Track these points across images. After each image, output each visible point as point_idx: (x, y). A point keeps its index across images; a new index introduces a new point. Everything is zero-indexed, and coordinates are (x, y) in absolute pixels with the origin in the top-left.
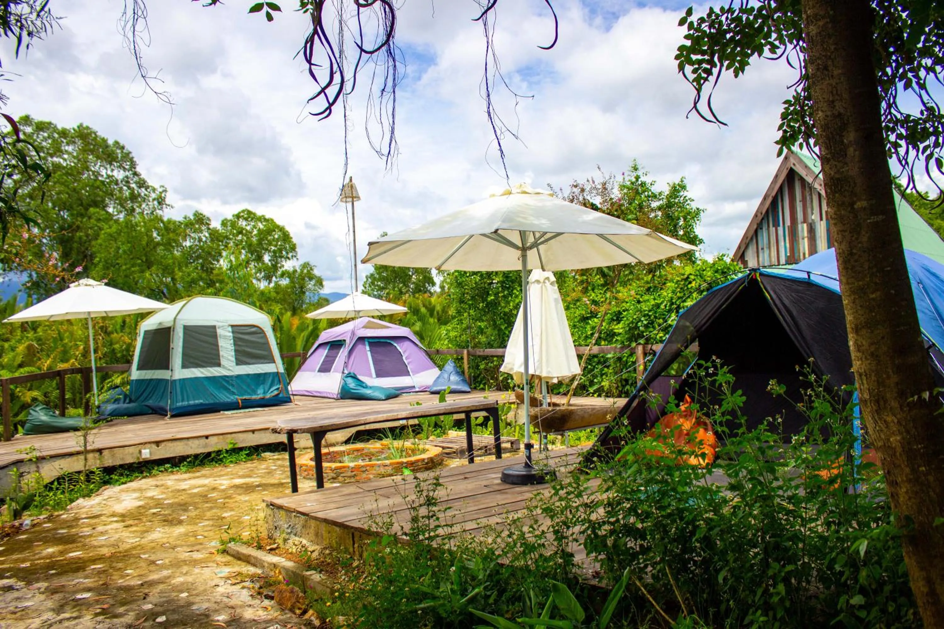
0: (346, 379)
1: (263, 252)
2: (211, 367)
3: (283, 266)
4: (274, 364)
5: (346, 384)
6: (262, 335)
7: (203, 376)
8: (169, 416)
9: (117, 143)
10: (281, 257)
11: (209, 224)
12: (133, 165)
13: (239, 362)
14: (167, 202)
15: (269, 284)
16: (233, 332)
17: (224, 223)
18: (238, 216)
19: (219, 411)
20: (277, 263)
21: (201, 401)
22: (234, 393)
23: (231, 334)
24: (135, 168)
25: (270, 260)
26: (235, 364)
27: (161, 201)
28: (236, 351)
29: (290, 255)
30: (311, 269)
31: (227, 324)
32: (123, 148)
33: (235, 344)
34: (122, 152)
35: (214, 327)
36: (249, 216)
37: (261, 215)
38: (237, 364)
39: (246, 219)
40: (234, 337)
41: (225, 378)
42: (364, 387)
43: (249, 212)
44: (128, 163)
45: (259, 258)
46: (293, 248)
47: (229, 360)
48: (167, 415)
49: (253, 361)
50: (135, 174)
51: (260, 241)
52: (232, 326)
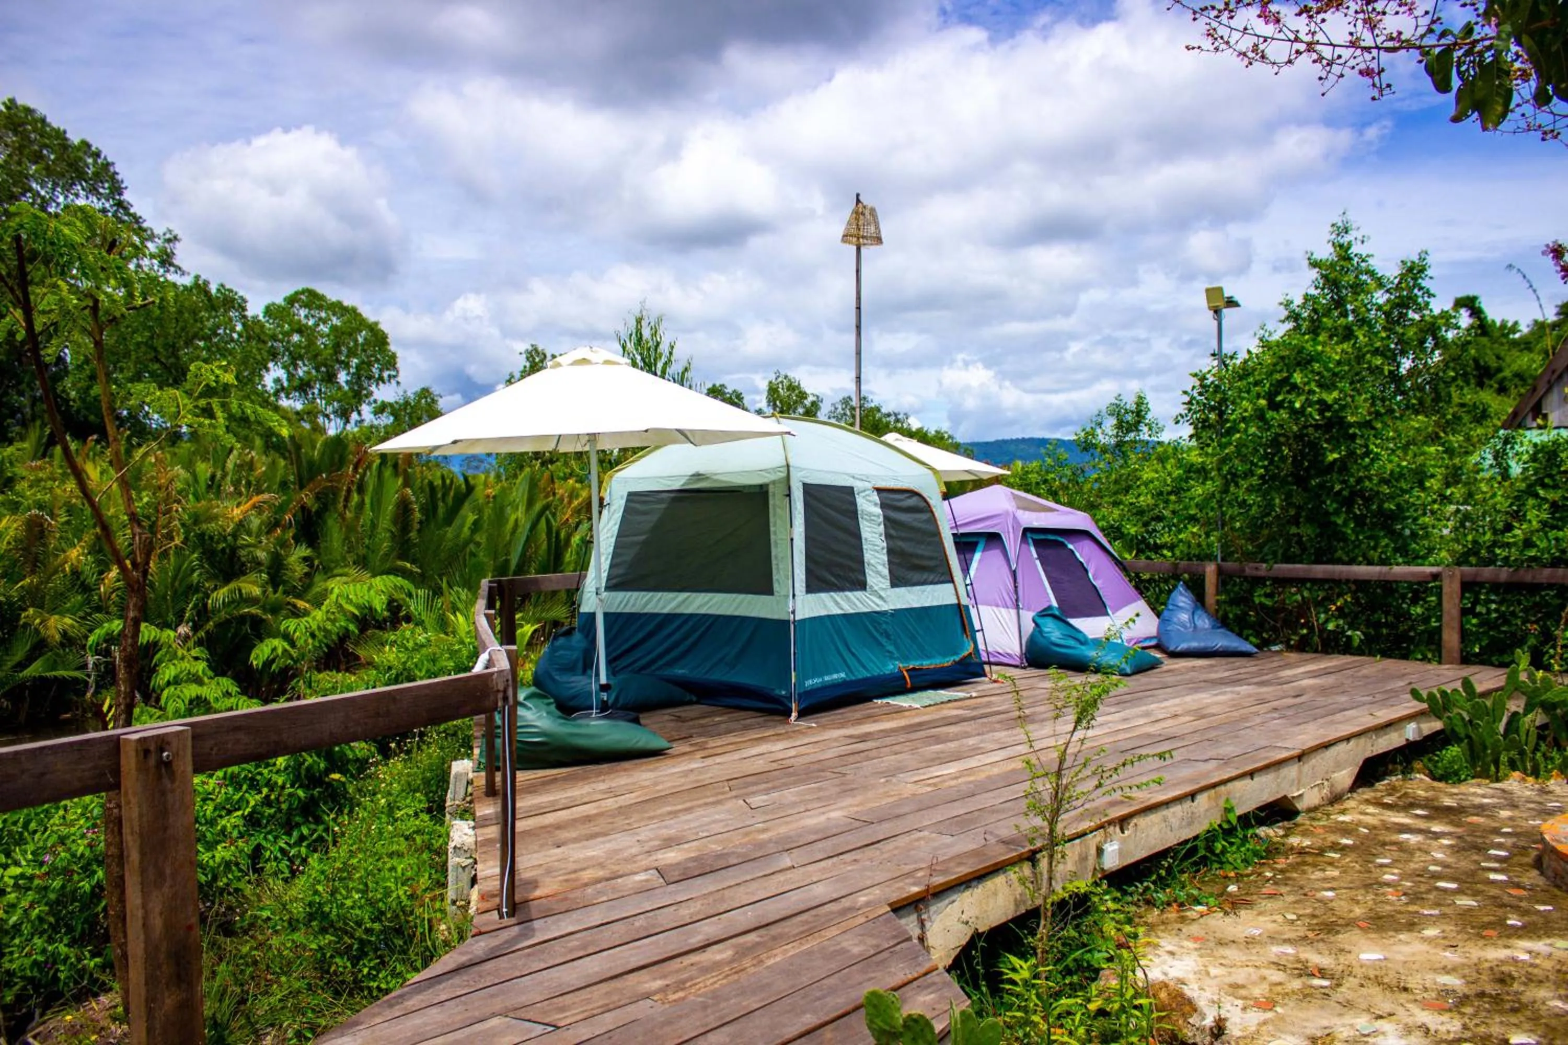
0: (1040, 621)
1: (337, 366)
2: (851, 590)
3: (371, 393)
4: (950, 586)
5: (1041, 632)
6: (928, 515)
7: (840, 612)
8: (794, 715)
9: (86, 145)
10: (370, 378)
11: (244, 309)
12: (117, 188)
13: (897, 581)
14: (176, 262)
15: (345, 424)
16: (883, 506)
17: (268, 311)
18: (292, 300)
19: (870, 699)
20: (361, 387)
21: (843, 675)
22: (892, 658)
23: (878, 511)
24: (120, 194)
25: (347, 382)
26: (888, 583)
27: (166, 259)
28: (890, 552)
29: (386, 374)
30: (434, 401)
31: (869, 485)
32: (97, 155)
33: (888, 536)
34: (95, 162)
35: (850, 491)
36: (312, 299)
37: (334, 299)
38: (893, 585)
39: (305, 305)
40: (886, 518)
41: (874, 617)
42: (1082, 643)
43: (312, 293)
44: (106, 185)
45: (330, 378)
46: (391, 362)
47: (879, 573)
48: (788, 714)
49: (916, 576)
50: (120, 204)
51: (337, 348)
52: (879, 490)
